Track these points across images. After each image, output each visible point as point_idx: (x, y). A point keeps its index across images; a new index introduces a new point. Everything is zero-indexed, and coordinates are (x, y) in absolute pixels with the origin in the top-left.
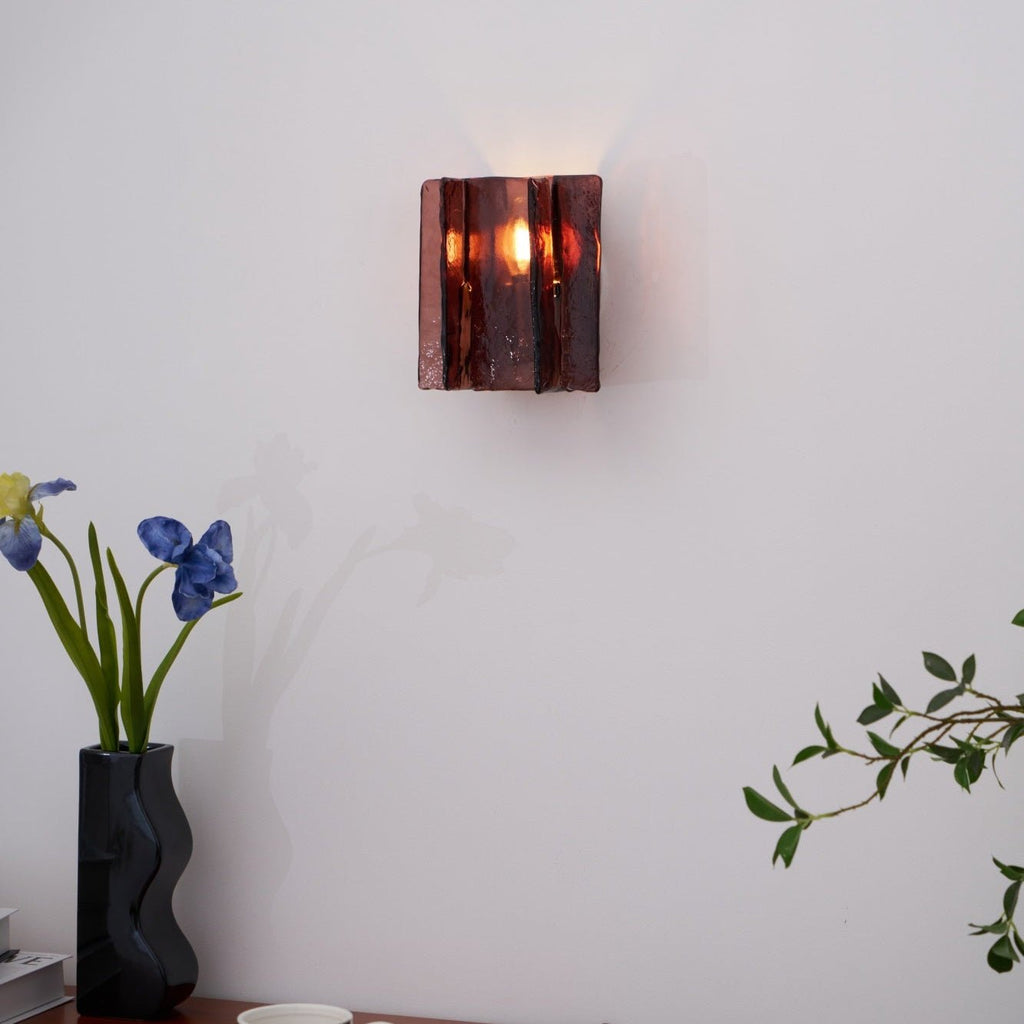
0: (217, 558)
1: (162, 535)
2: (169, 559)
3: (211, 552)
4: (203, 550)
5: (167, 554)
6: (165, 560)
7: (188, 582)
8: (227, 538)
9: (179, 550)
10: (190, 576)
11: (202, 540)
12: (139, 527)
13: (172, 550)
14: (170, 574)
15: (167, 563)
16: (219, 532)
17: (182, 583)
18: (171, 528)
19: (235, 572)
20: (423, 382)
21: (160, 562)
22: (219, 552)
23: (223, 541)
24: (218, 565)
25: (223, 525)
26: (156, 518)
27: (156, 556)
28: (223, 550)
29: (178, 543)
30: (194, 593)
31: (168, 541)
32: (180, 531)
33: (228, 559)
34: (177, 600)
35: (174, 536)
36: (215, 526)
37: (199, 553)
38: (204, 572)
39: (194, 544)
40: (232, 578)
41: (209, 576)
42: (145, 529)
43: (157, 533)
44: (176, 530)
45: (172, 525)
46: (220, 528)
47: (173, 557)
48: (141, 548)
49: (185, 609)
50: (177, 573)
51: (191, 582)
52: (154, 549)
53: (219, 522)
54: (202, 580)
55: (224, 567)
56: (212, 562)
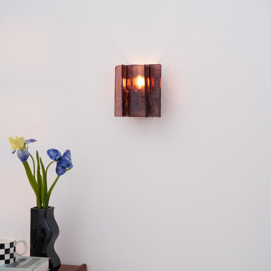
0: (68, 159)
1: (53, 153)
2: (55, 160)
3: (66, 158)
4: (64, 157)
5: (54, 158)
6: (54, 160)
7: (60, 165)
8: (69, 154)
9: (58, 157)
10: (60, 164)
11: (63, 155)
12: (47, 152)
13: (56, 158)
14: (55, 164)
15: (54, 161)
16: (68, 153)
17: (58, 166)
18: (55, 152)
19: (72, 163)
20: (116, 115)
21: (52, 160)
22: (68, 158)
23: (68, 155)
24: (68, 161)
25: (68, 151)
26: (51, 149)
27: (52, 159)
28: (69, 157)
29: (57, 155)
30: (62, 168)
31: (55, 155)
32: (58, 152)
33: (70, 160)
34: (57, 170)
35: (56, 154)
36: (66, 151)
37: (63, 158)
38: (64, 163)
39: (61, 156)
40: (72, 165)
41: (65, 164)
42: (49, 152)
43: (52, 153)
44: (57, 152)
45: (55, 151)
46: (68, 152)
47: (56, 159)
48: (48, 157)
49: (59, 172)
50: (57, 163)
51: (61, 166)
52: (51, 157)
53: (68, 150)
54: (64, 165)
55: (70, 162)
56: (66, 160)
